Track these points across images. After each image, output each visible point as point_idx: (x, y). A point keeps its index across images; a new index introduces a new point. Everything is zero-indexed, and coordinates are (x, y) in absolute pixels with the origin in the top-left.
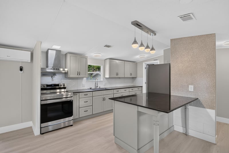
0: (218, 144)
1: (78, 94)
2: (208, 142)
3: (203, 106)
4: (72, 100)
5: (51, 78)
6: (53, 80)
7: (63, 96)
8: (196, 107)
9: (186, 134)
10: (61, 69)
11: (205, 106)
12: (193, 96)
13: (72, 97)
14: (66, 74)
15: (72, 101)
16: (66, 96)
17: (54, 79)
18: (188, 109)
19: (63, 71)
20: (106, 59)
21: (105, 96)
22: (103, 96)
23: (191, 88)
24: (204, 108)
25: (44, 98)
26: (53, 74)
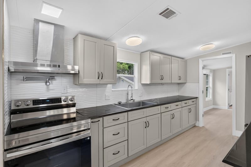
1: (101, 119)
4: (90, 137)
5: (46, 86)
6: (48, 89)
7: (72, 129)
10: (69, 67)
13: (89, 129)
14: (76, 75)
15: (90, 140)
16: (78, 129)
17: (51, 86)
19: (72, 70)
20: (142, 53)
21: (148, 119)
22: (144, 120)
25: (14, 143)
26: (49, 77)
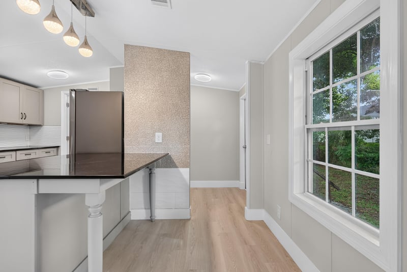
0: (193, 218)
2: (180, 220)
3: (175, 165)
8: (166, 168)
9: (151, 220)
11: (177, 164)
12: (162, 152)
18: (154, 173)
23: (158, 138)
24: (177, 167)
